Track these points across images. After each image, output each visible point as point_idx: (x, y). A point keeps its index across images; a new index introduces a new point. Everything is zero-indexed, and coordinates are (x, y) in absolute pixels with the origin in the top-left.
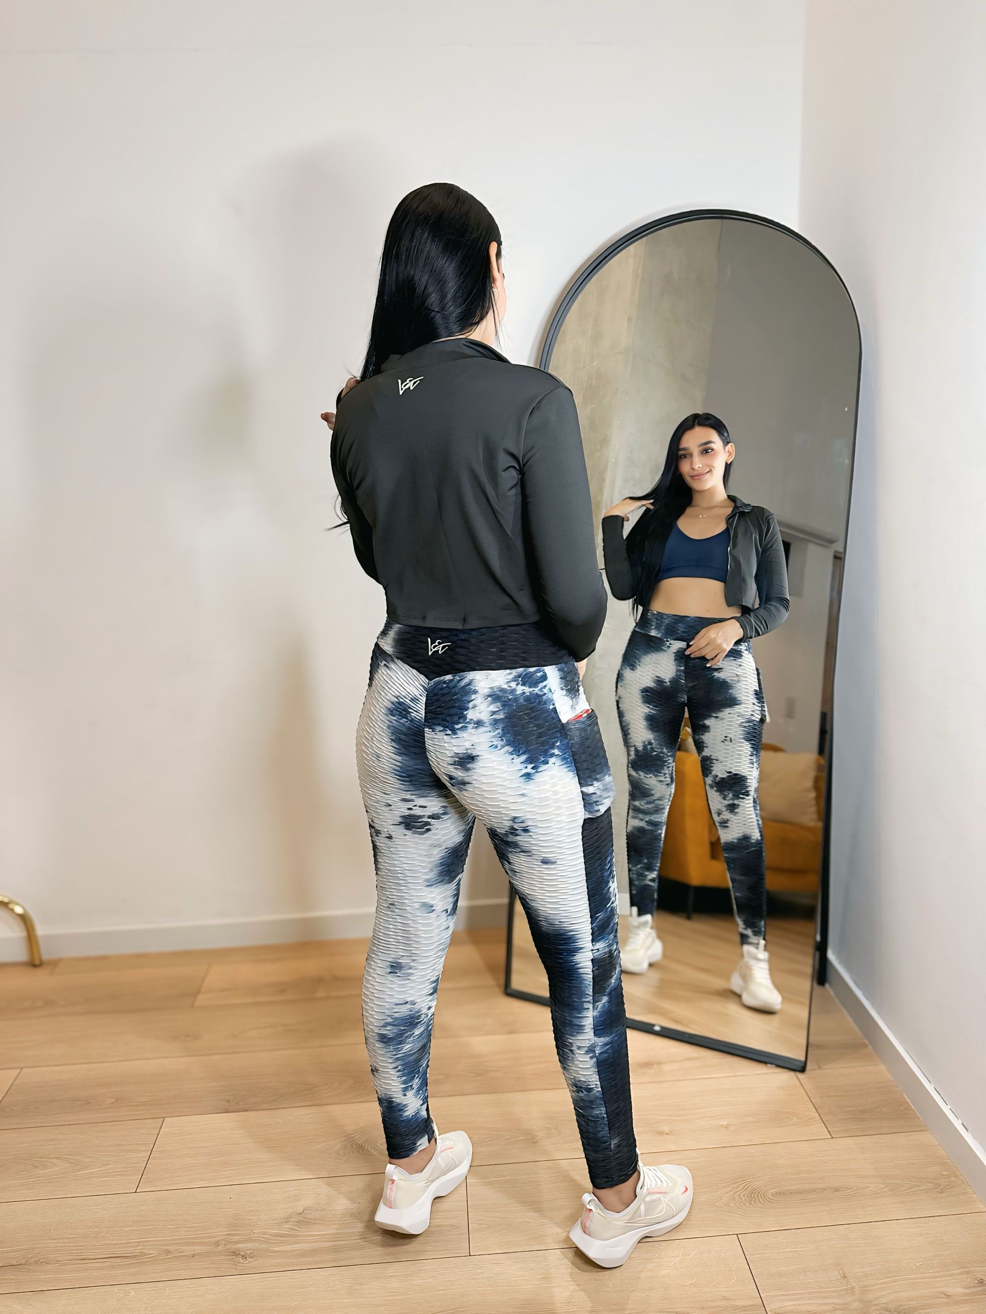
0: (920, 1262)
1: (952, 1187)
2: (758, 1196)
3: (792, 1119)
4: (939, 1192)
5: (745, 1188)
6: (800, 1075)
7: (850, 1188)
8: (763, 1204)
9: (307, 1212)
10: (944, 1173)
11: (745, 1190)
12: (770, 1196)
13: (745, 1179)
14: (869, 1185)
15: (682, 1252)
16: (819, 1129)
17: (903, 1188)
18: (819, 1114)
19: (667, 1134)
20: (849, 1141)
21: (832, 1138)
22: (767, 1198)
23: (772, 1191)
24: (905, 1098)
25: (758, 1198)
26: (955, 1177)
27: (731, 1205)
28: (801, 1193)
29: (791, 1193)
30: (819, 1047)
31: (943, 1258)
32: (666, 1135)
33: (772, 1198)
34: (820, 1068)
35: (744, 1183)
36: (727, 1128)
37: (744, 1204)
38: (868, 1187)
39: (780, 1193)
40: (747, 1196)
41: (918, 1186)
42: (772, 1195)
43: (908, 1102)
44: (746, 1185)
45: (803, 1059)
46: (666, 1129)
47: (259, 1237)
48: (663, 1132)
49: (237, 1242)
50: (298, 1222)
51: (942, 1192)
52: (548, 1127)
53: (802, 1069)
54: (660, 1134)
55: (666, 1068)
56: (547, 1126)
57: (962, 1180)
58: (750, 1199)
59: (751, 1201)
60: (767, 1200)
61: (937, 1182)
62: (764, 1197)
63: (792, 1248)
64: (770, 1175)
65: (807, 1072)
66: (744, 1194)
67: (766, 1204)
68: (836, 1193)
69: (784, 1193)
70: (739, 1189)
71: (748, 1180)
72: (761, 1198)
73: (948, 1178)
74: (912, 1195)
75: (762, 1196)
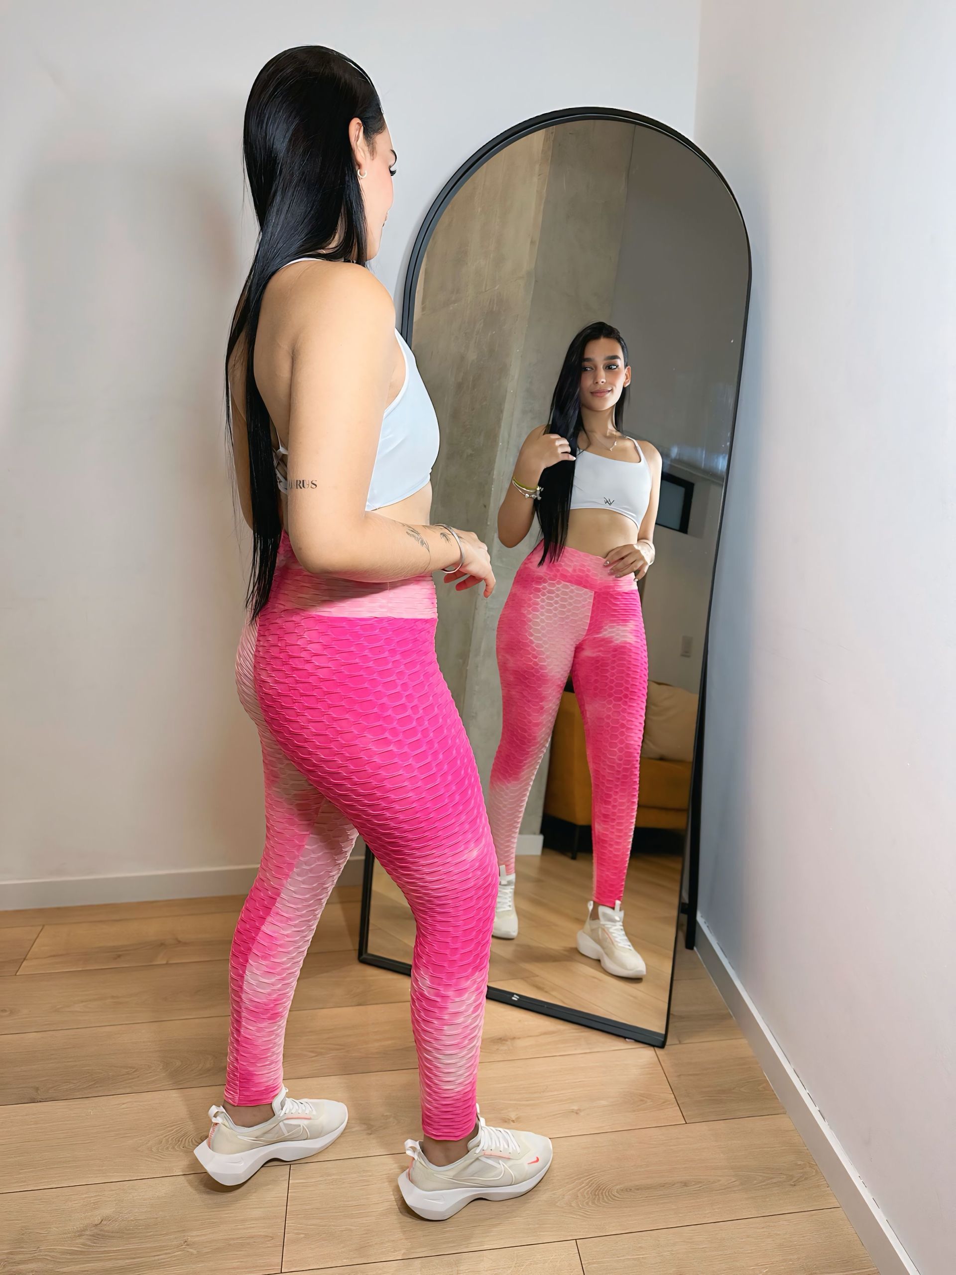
0: (766, 1268)
1: (806, 1179)
2: (602, 1193)
3: (646, 1102)
4: (791, 1185)
5: (590, 1184)
6: (660, 1052)
7: (701, 1182)
8: (606, 1203)
9: (105, 1222)
10: (799, 1163)
11: (590, 1186)
12: (616, 1194)
13: (590, 1173)
14: (720, 1178)
15: (515, 1262)
16: (673, 1113)
17: (755, 1182)
18: (675, 1096)
19: (513, 1121)
20: (703, 1128)
21: (686, 1123)
22: (613, 1196)
23: (618, 1187)
24: (765, 1077)
25: (603, 1195)
26: (810, 1167)
27: (573, 1205)
28: (648, 1188)
29: (638, 1189)
30: (681, 1018)
31: (791, 1263)
32: (512, 1123)
33: (618, 1196)
34: (680, 1043)
35: (588, 1179)
36: (577, 1113)
37: (587, 1203)
38: (719, 1180)
39: (627, 1189)
40: (591, 1193)
41: (772, 1178)
42: (617, 1192)
43: (768, 1081)
44: (591, 1181)
45: (663, 1032)
46: (513, 1116)
47: (46, 1255)
48: (509, 1119)
49: (19, 1263)
50: (93, 1236)
51: (795, 1185)
52: (387, 1116)
53: (662, 1046)
54: (506, 1122)
55: (520, 1043)
56: (385, 1114)
57: (816, 1171)
58: (594, 1197)
59: (594, 1199)
60: (612, 1198)
61: (791, 1173)
62: (609, 1194)
63: (633, 1255)
64: (618, 1168)
65: (666, 1047)
66: (588, 1191)
67: (610, 1202)
68: (685, 1188)
69: (631, 1190)
70: (583, 1185)
71: (593, 1174)
72: (606, 1195)
73: (802, 1169)
74: (763, 1189)
75: (607, 1193)
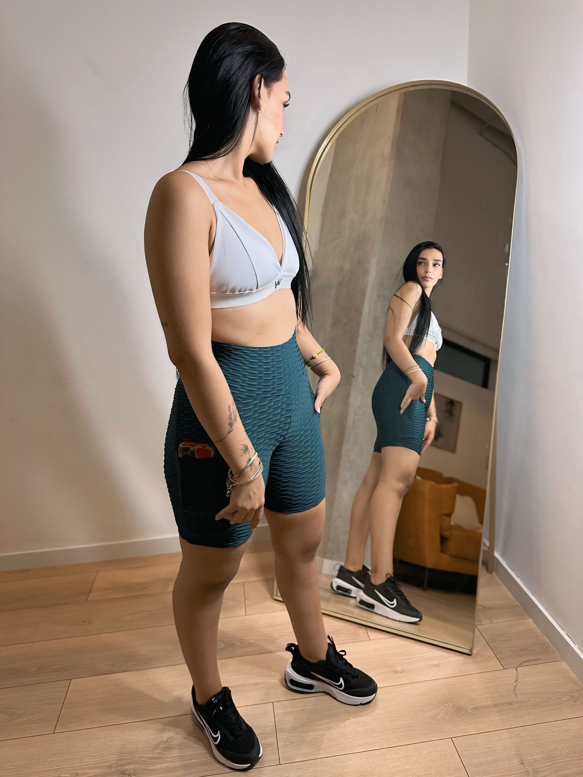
0: (568, 750)
3: (478, 658)
4: (574, 701)
5: (453, 706)
8: (465, 716)
9: (170, 740)
10: (576, 688)
11: (453, 708)
13: (452, 700)
14: (530, 699)
15: (419, 752)
16: (496, 664)
17: (552, 700)
18: (494, 654)
19: (400, 672)
20: (515, 670)
21: (504, 669)
22: (468, 713)
23: (470, 707)
24: (546, 640)
25: (462, 712)
27: (445, 718)
28: (489, 707)
29: (482, 708)
30: (489, 608)
33: (471, 712)
34: (492, 623)
35: (452, 703)
36: (437, 666)
37: (454, 717)
38: (530, 701)
39: (476, 708)
40: (455, 711)
41: (561, 698)
42: (470, 710)
43: (548, 642)
44: (454, 704)
46: (400, 669)
47: (139, 760)
48: (398, 671)
49: (124, 765)
50: (165, 748)
51: (576, 701)
54: (396, 673)
58: (457, 713)
59: (458, 715)
61: (572, 695)
62: (466, 711)
63: (487, 745)
64: (468, 696)
66: (453, 710)
67: (467, 716)
68: (511, 706)
69: (478, 708)
70: (449, 707)
71: (454, 700)
72: (464, 712)
73: (579, 692)
74: (558, 704)
75: (464, 711)
